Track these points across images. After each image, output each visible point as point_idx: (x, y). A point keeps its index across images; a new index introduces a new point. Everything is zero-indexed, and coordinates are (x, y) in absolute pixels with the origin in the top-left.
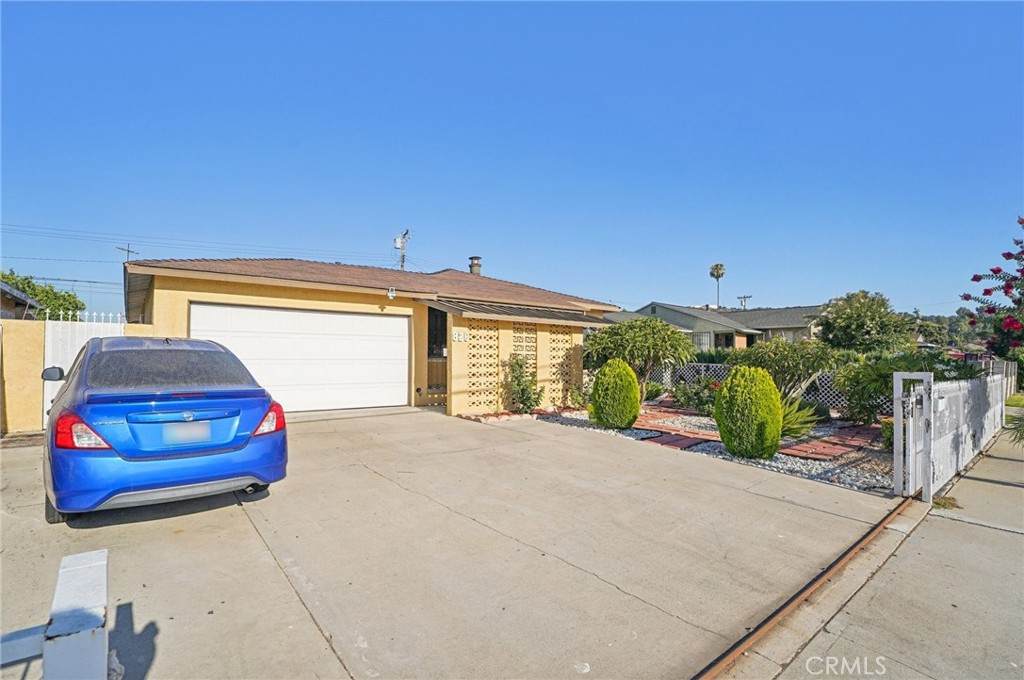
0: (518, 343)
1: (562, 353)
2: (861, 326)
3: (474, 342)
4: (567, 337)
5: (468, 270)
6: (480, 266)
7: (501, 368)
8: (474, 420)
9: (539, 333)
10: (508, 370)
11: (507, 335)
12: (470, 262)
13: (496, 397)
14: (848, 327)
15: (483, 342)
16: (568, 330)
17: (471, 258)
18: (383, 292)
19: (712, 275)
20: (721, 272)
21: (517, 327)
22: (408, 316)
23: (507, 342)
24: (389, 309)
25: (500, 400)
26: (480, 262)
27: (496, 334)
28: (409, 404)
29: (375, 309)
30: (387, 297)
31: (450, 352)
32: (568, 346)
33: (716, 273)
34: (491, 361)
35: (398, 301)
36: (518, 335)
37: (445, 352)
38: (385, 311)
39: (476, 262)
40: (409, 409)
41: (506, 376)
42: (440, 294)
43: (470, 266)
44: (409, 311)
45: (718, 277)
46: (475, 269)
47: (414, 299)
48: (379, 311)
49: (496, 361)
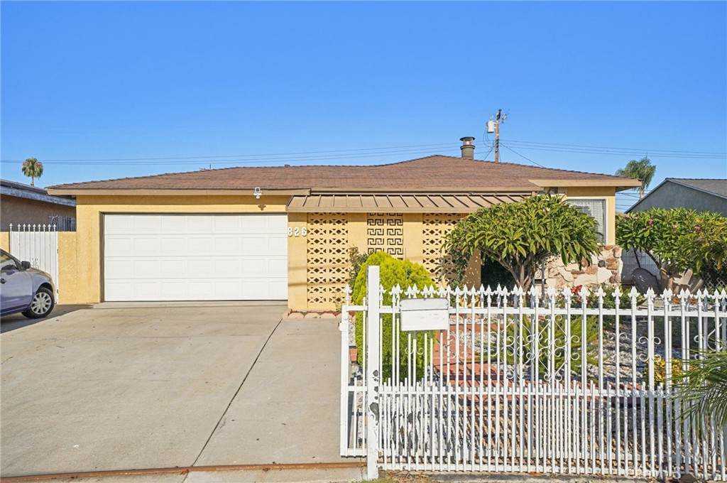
0: (376, 236)
3: (316, 237)
5: (459, 154)
6: (473, 147)
9: (407, 224)
12: (461, 144)
15: (327, 237)
16: (456, 219)
17: (462, 139)
21: (375, 217)
24: (269, 208)
26: (473, 143)
27: (345, 227)
29: (256, 208)
34: (339, 256)
36: (376, 227)
38: (265, 210)
39: (468, 143)
42: (314, 189)
43: (462, 149)
46: (467, 152)
48: (259, 210)
49: (345, 256)
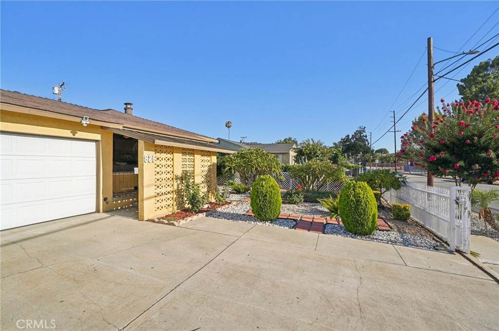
0: (184, 163)
1: (206, 169)
2: (315, 153)
3: (158, 162)
4: (209, 158)
5: (124, 111)
7: (175, 181)
8: (157, 222)
9: (195, 156)
10: (179, 182)
11: (178, 156)
12: (125, 106)
13: (171, 202)
14: (310, 153)
15: (163, 162)
16: (209, 154)
18: (78, 120)
19: (226, 126)
20: (230, 125)
21: (184, 151)
22: (96, 141)
23: (179, 163)
24: (80, 134)
25: (175, 203)
26: (132, 107)
27: (171, 156)
28: (98, 211)
29: (67, 133)
30: (80, 124)
31: (142, 171)
32: (209, 164)
33: (228, 125)
34: (169, 176)
35: (90, 128)
36: (184, 157)
37: (136, 170)
38: (77, 136)
39: (129, 106)
40: (98, 216)
41: (178, 186)
42: (125, 125)
43: (125, 109)
44: (98, 137)
45: (229, 127)
46: (129, 111)
47: (102, 127)
48: (71, 135)
49: (172, 176)
